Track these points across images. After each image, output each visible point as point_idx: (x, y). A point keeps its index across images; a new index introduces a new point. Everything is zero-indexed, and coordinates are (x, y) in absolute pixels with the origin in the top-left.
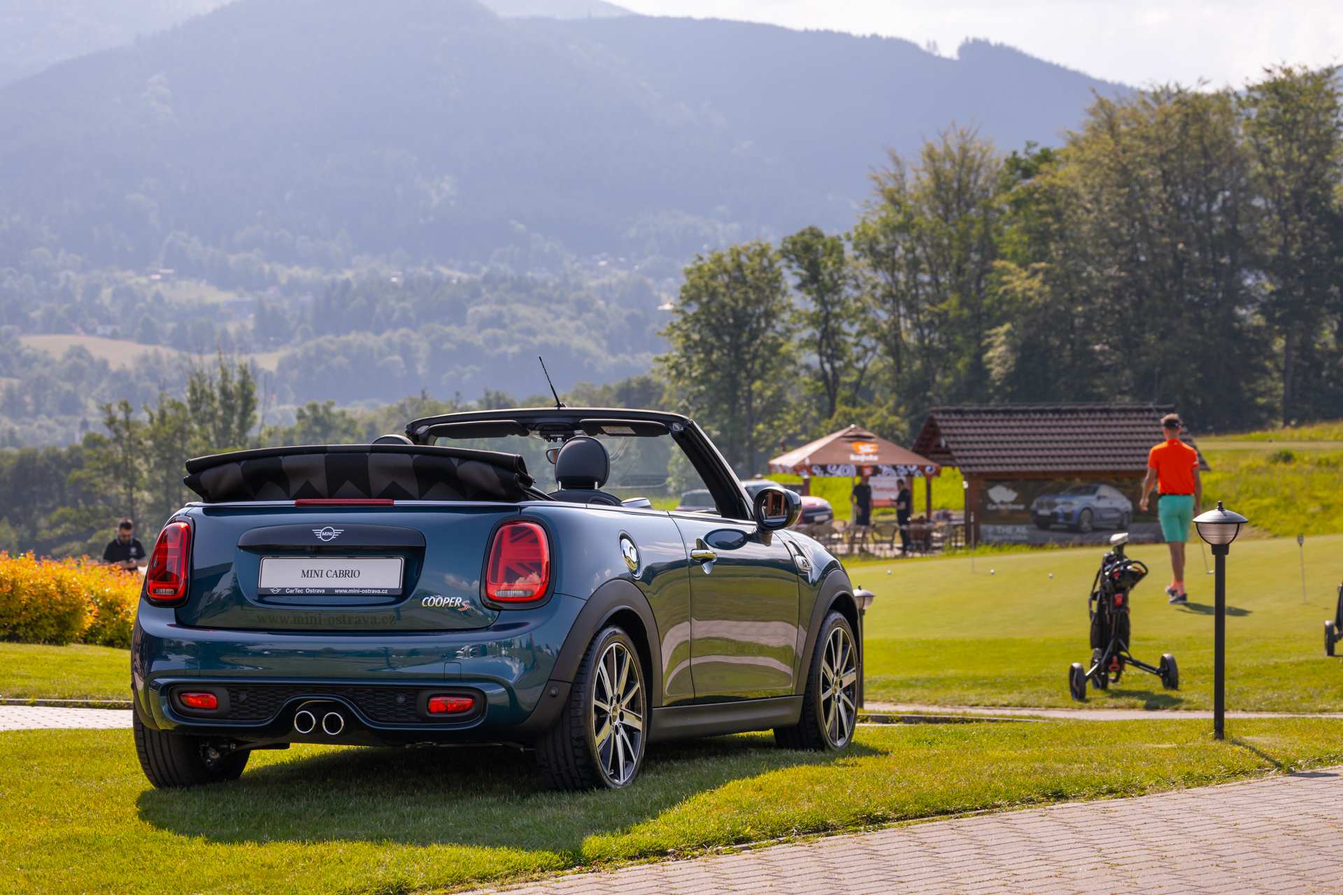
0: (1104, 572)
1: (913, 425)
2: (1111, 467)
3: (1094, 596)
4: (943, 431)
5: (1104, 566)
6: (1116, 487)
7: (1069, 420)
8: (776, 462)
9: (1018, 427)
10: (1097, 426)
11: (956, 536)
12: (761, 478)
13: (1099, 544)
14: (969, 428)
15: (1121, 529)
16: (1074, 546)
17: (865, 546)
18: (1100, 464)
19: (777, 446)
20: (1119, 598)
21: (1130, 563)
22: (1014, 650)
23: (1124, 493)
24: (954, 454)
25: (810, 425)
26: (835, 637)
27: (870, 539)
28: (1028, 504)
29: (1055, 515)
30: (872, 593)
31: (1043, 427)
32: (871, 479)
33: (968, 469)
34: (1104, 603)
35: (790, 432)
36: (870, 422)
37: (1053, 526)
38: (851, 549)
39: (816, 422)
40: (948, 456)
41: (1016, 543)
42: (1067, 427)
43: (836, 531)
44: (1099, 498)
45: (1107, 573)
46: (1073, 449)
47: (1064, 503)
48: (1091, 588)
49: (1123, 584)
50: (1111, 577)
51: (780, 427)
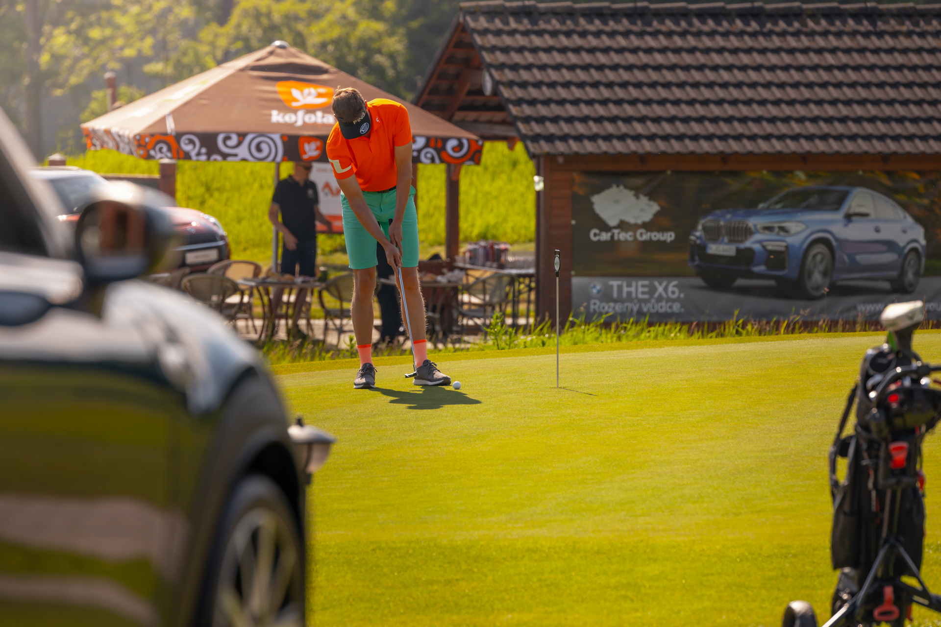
0: (867, 392)
1: (415, 42)
2: (878, 146)
3: (841, 447)
4: (487, 57)
5: (866, 377)
6: (890, 192)
7: (783, 34)
8: (99, 124)
9: (663, 51)
10: (847, 51)
11: (515, 303)
12: (62, 163)
13: (850, 327)
14: (548, 50)
15: (901, 292)
16: (791, 329)
17: (302, 323)
18: (853, 138)
19: (100, 87)
20: (899, 451)
21: (927, 370)
22: (654, 569)
23: (905, 207)
24: (514, 110)
25: (174, 37)
26: (254, 537)
27: (316, 307)
28: (684, 230)
29: (746, 257)
30: (328, 434)
31: (720, 51)
32: (316, 166)
33: (545, 147)
34: (866, 462)
35: (129, 52)
36: (316, 33)
37: (740, 282)
38: (272, 330)
39: (190, 31)
40: (498, 116)
41: (657, 319)
42: (777, 51)
43: (235, 289)
44: (849, 217)
45: (873, 395)
46: (791, 103)
47: (769, 229)
48: (835, 429)
49: (910, 419)
50: (881, 402)
51: (103, 42)
